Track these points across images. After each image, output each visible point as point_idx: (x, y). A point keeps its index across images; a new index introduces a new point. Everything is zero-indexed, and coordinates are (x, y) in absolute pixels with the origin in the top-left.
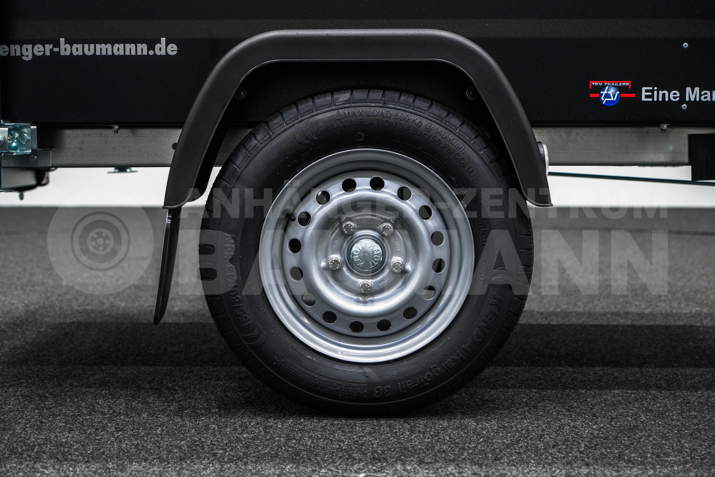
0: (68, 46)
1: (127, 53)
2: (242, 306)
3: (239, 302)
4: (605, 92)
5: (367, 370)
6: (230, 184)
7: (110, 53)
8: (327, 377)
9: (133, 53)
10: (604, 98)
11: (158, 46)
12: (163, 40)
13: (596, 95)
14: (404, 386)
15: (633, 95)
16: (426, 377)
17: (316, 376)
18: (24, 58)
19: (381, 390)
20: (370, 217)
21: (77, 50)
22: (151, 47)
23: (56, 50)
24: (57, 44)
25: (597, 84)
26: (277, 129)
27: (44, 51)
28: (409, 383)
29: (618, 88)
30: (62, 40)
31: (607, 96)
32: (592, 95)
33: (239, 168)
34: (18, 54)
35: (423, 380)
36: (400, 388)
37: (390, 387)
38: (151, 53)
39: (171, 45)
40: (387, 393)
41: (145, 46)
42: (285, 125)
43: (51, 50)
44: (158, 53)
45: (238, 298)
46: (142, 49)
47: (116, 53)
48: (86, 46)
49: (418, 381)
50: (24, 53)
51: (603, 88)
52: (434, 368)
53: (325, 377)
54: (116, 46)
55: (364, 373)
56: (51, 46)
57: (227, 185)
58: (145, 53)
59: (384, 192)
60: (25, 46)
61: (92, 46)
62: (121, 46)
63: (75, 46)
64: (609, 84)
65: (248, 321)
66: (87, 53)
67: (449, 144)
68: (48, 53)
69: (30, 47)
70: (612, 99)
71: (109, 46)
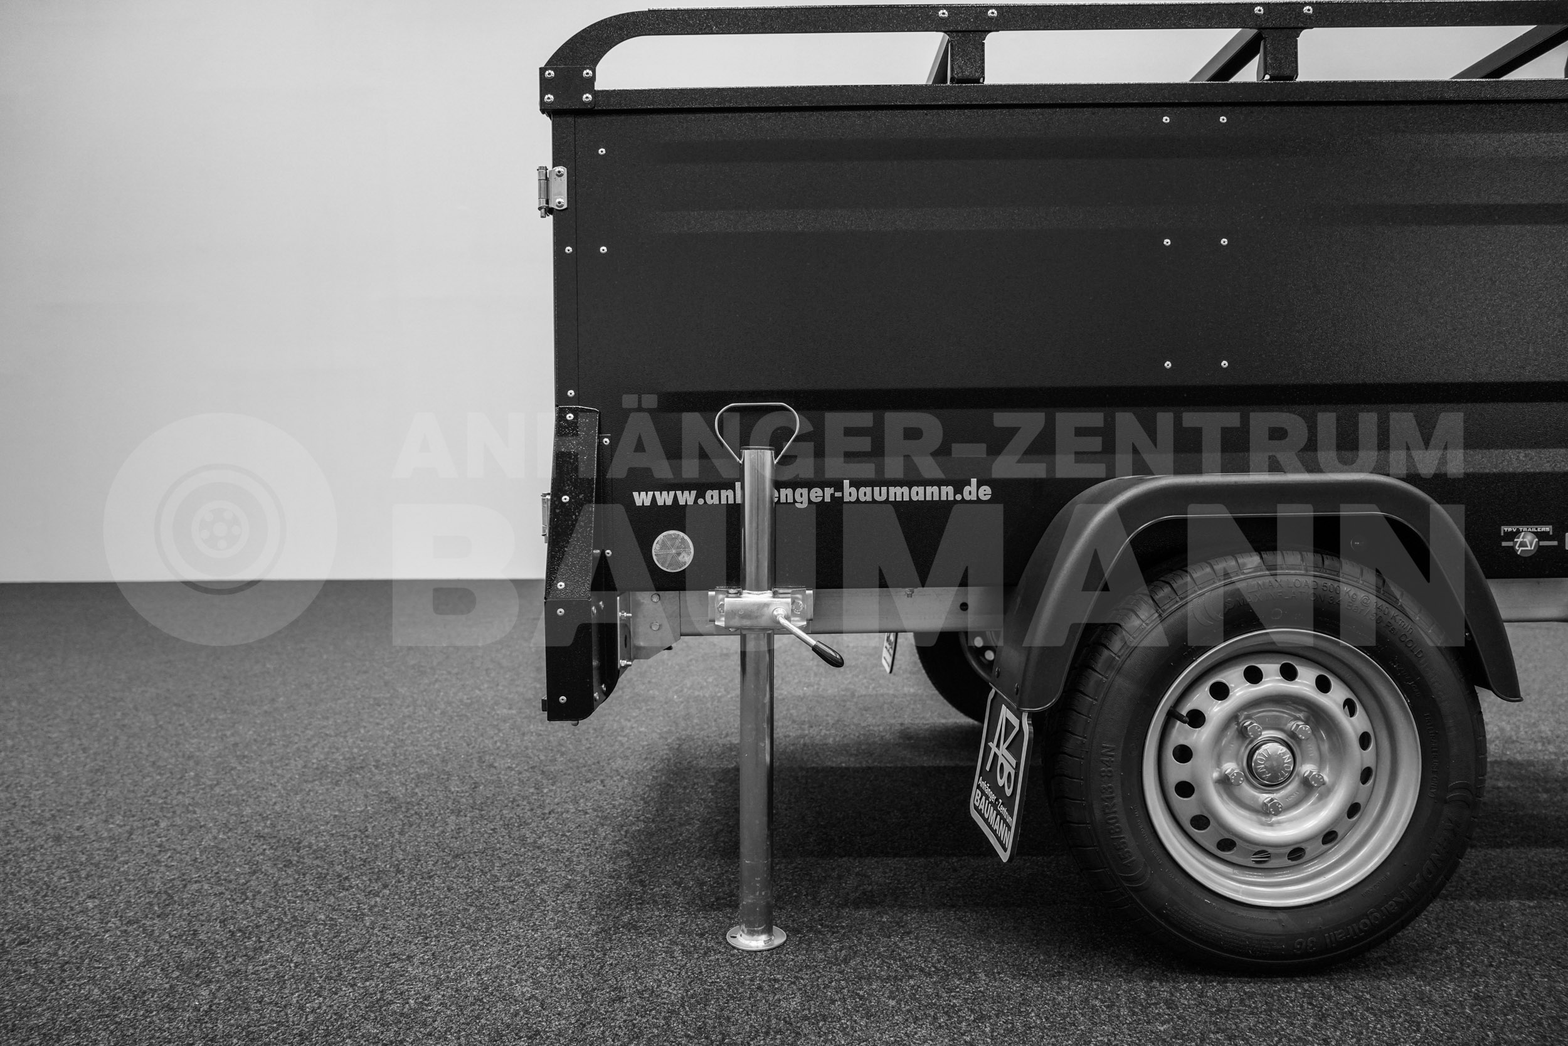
0: (853, 490)
1: (929, 498)
2: (1123, 838)
3: (1120, 832)
4: (1519, 540)
5: (1282, 915)
6: (1107, 678)
7: (906, 498)
8: (1233, 929)
9: (936, 498)
10: (1519, 547)
11: (967, 489)
12: (974, 481)
13: (1510, 544)
14: (1333, 939)
15: (1555, 543)
16: (1361, 927)
17: (1219, 927)
18: (798, 505)
19: (1304, 944)
20: (1277, 714)
21: (865, 495)
22: (958, 490)
23: (838, 494)
24: (839, 487)
25: (1510, 529)
26: (1168, 606)
27: (824, 497)
28: (1340, 934)
29: (1536, 534)
30: (846, 483)
31: (1523, 544)
32: (1504, 544)
33: (1119, 657)
34: (790, 500)
35: (1357, 931)
36: (1328, 940)
37: (1315, 940)
38: (959, 497)
39: (983, 488)
40: (1311, 948)
41: (950, 489)
42: (1178, 599)
43: (832, 495)
44: (967, 497)
45: (1118, 827)
46: (948, 492)
47: (915, 498)
48: (877, 489)
49: (1351, 930)
50: (798, 498)
51: (1518, 532)
52: (1372, 913)
53: (1230, 927)
54: (915, 489)
55: (1280, 921)
56: (832, 490)
57: (1102, 680)
58: (951, 498)
59: (1298, 683)
60: (799, 491)
61: (884, 489)
62: (921, 489)
63: (862, 490)
64: (1525, 529)
65: (1131, 857)
66: (877, 498)
67: (1392, 621)
68: (828, 499)
69: (805, 491)
70: (1529, 548)
71: (905, 489)
